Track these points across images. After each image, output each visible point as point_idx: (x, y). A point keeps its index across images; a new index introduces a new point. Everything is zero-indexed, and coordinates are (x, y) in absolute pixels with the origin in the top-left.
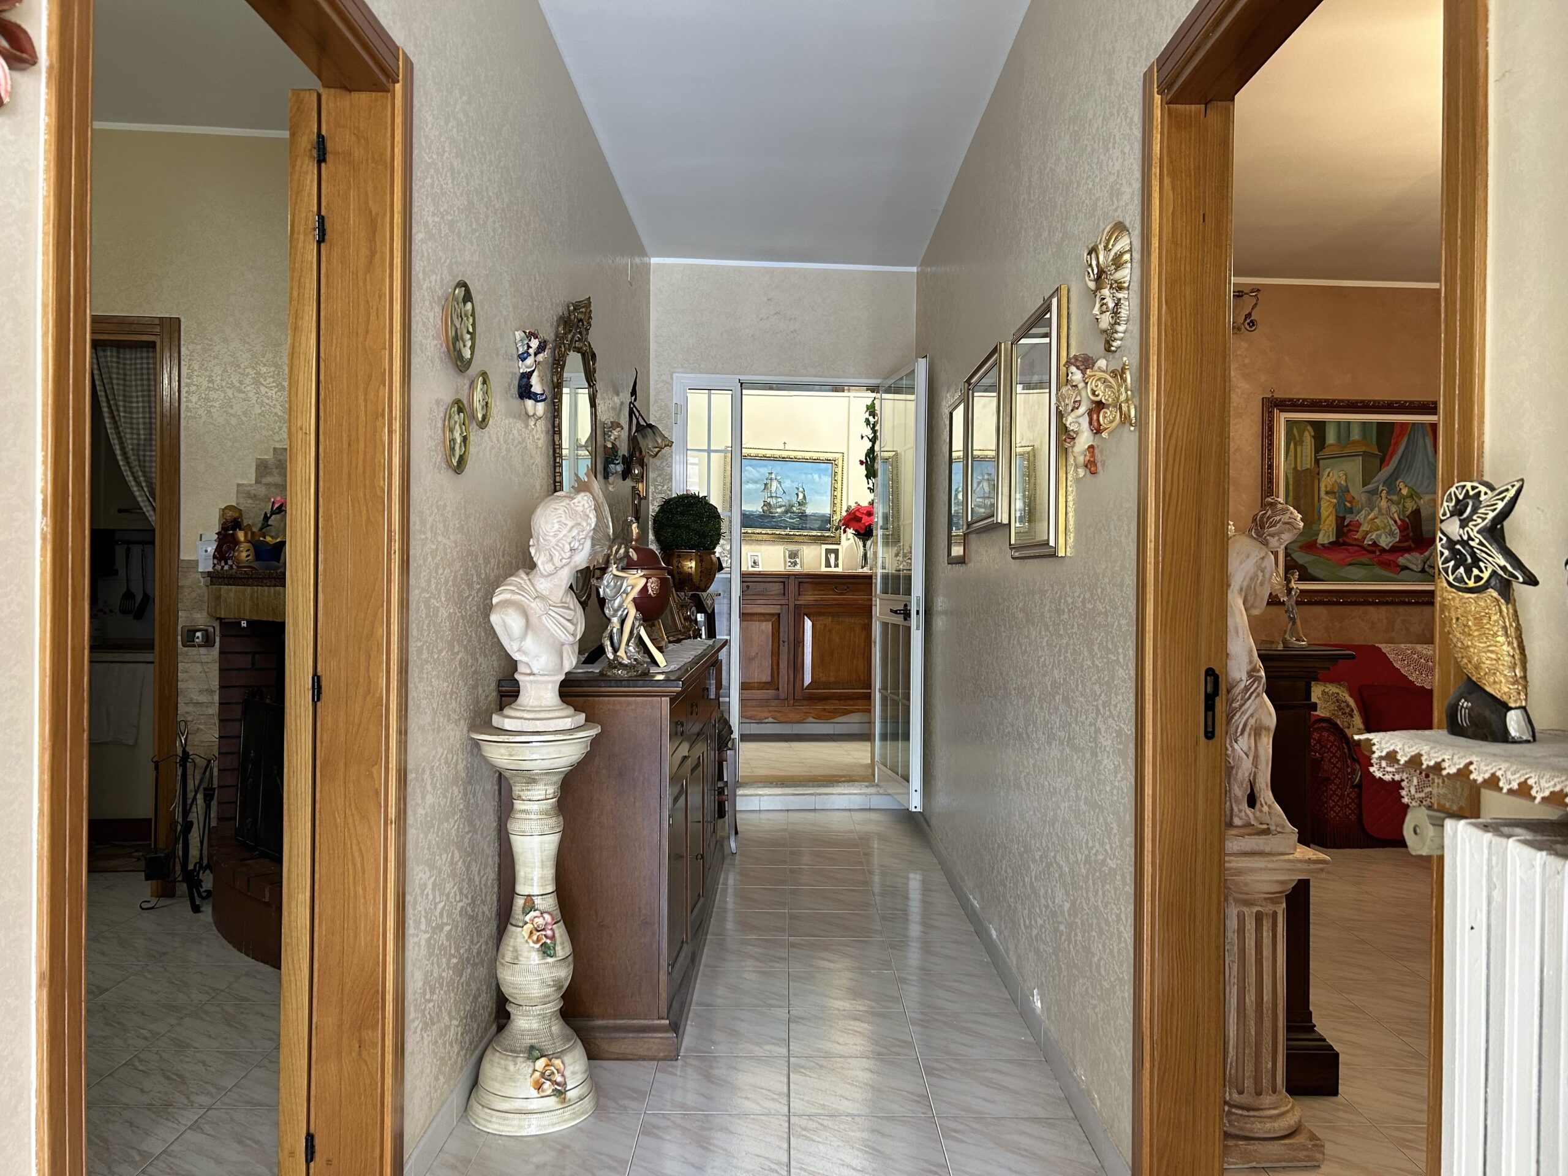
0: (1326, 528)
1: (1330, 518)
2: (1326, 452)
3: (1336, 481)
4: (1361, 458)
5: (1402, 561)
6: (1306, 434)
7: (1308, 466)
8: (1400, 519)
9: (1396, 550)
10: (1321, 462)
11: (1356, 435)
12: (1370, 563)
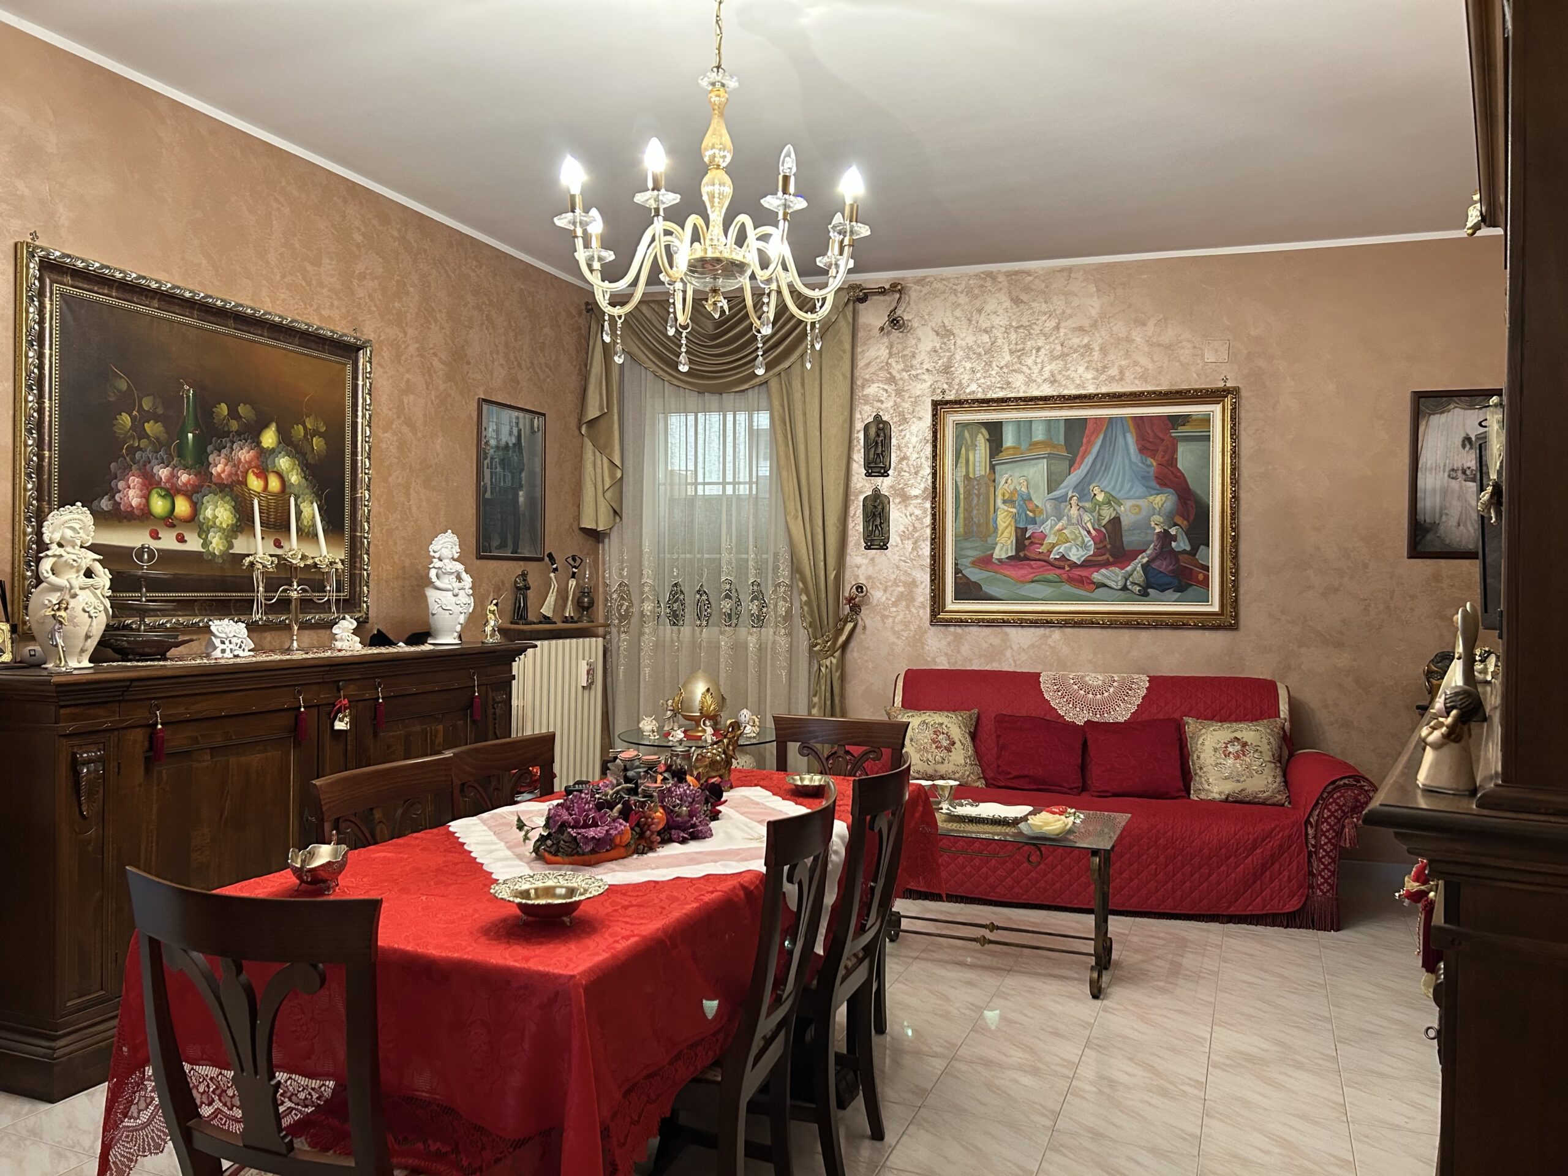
0: (1003, 541)
1: (1008, 530)
2: (1003, 456)
3: (1015, 489)
4: (1045, 460)
5: (1097, 577)
6: (980, 436)
7: (983, 473)
8: (1094, 529)
9: (1087, 564)
10: (997, 468)
11: (1039, 435)
12: (1057, 580)
